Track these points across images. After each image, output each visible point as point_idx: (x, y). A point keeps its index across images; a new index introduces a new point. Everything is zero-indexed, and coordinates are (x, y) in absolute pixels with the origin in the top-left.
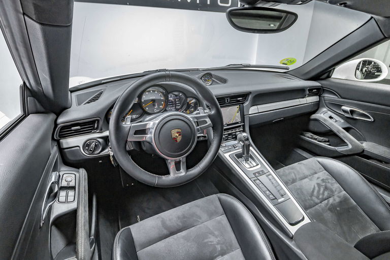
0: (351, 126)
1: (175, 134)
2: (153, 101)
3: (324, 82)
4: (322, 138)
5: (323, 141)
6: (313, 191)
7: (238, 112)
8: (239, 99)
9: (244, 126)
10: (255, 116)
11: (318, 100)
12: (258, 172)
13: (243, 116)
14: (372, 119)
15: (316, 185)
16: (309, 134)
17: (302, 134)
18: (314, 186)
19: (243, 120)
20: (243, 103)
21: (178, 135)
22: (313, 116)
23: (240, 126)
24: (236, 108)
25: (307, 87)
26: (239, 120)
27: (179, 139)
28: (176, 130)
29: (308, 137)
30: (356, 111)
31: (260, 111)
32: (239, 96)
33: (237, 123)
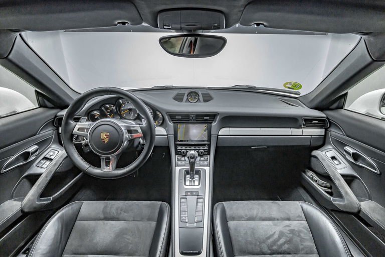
0: (356, 174)
1: (104, 136)
2: (130, 110)
3: (330, 113)
4: (323, 182)
5: (324, 185)
6: (268, 238)
7: (205, 131)
8: (205, 118)
9: (209, 146)
10: (225, 138)
11: (323, 134)
12: (192, 192)
13: (210, 135)
14: (377, 172)
15: (277, 233)
16: (310, 173)
17: (304, 172)
18: (275, 233)
19: (209, 140)
20: (211, 123)
21: (106, 137)
22: (315, 153)
23: (204, 145)
24: (204, 127)
25: (301, 117)
26: (206, 138)
27: (106, 140)
28: (105, 133)
29: (309, 177)
30: (361, 156)
31: (231, 134)
32: (207, 115)
33: (203, 141)
